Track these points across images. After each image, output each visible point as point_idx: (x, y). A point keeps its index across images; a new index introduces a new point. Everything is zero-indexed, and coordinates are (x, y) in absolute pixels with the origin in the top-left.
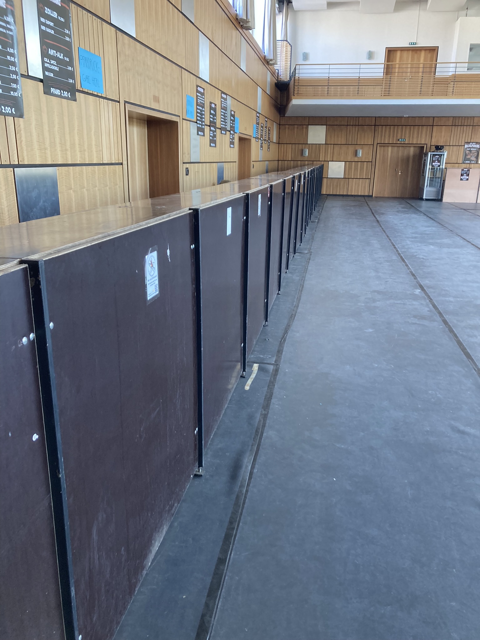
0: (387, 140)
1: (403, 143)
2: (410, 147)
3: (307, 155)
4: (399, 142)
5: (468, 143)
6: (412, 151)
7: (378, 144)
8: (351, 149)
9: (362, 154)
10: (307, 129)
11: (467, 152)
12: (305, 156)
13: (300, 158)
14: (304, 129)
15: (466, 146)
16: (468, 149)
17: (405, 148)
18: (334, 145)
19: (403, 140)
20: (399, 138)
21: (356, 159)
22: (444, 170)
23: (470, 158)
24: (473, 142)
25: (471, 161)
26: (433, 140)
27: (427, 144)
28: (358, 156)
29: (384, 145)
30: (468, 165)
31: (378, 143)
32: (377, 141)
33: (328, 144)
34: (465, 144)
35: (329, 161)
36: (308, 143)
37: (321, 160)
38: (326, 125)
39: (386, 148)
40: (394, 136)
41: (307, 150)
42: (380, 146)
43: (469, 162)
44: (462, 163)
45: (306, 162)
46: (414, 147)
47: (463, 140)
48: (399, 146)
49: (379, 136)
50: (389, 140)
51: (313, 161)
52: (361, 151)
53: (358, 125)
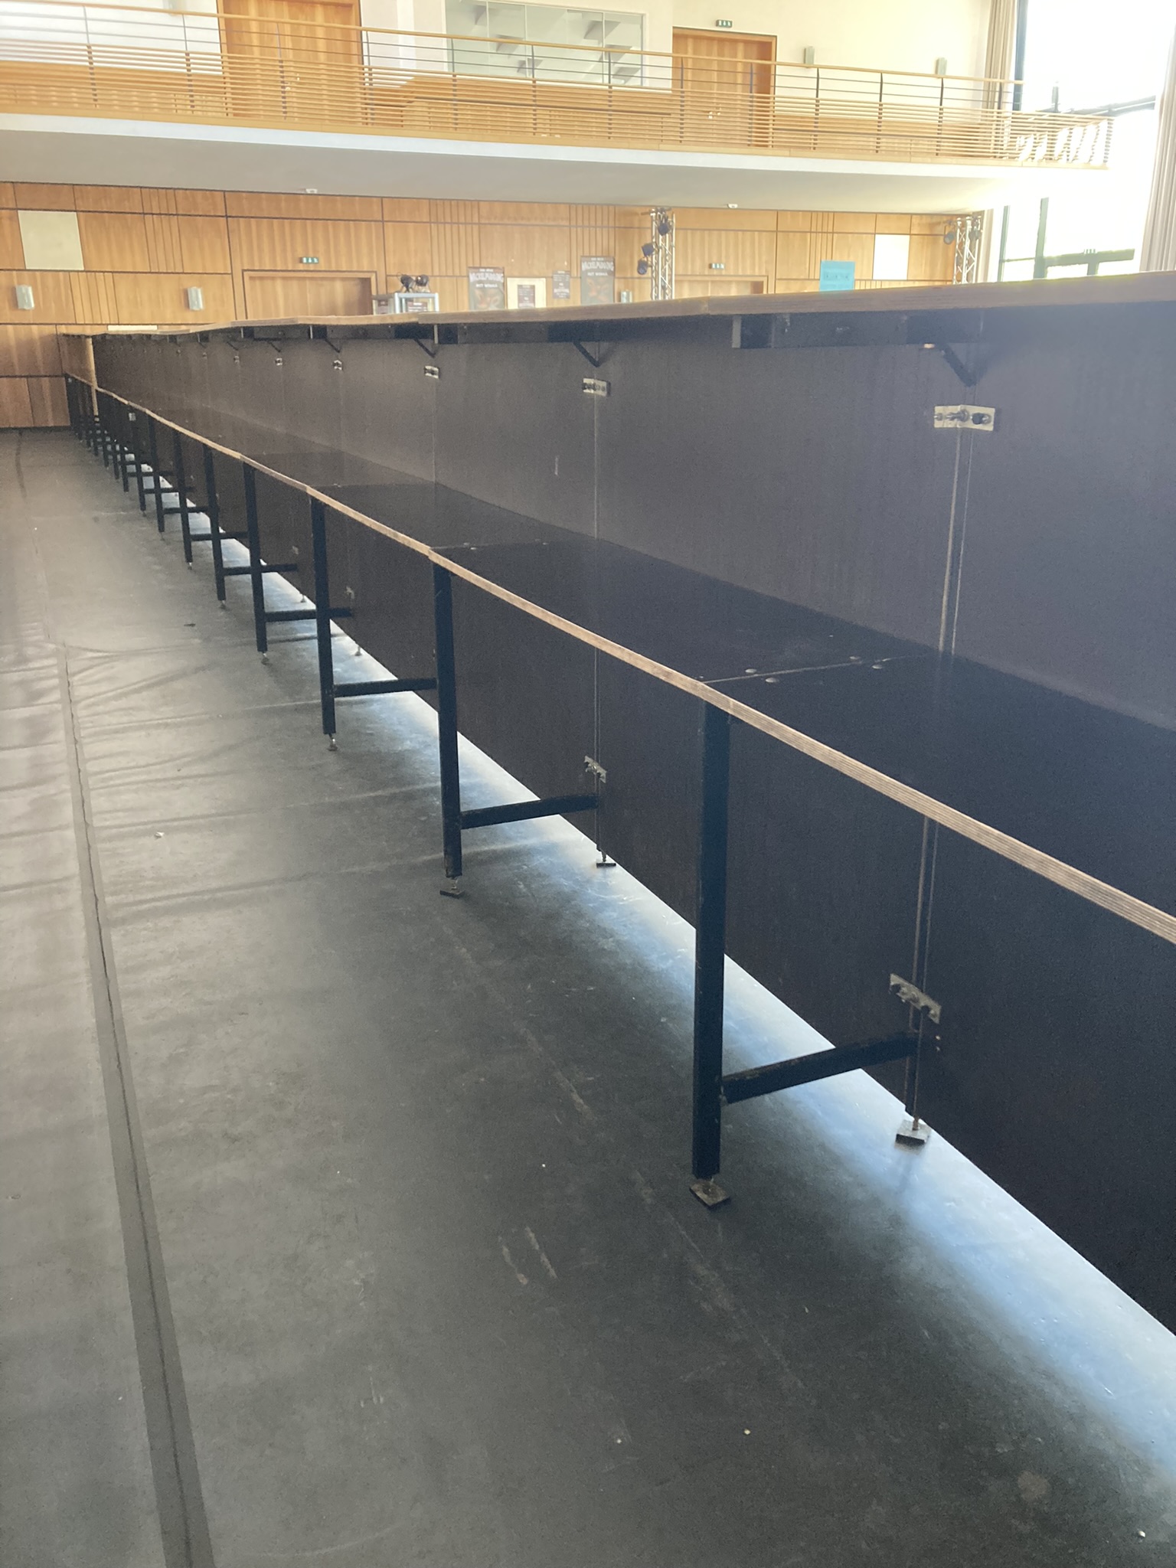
1: (312, 267)
2: (333, 279)
3: (33, 305)
4: (301, 267)
5: (475, 270)
6: (339, 288)
7: (245, 273)
8: (169, 285)
9: (205, 301)
10: (15, 220)
11: (478, 293)
12: (26, 307)
13: (9, 315)
14: (6, 223)
15: (473, 277)
16: (478, 285)
17: (320, 282)
18: (115, 275)
19: (312, 260)
20: (300, 256)
21: (189, 317)
24: (485, 268)
26: (391, 260)
27: (376, 272)
28: (195, 308)
29: (262, 275)
31: (246, 268)
32: (242, 263)
33: (95, 272)
34: (470, 271)
35: (108, 325)
36: (28, 267)
37: (80, 320)
39: (269, 283)
41: (30, 289)
42: (251, 278)
45: (35, 327)
47: (463, 260)
48: (304, 278)
49: (245, 248)
50: (273, 259)
51: (56, 324)
52: (199, 291)
53: (177, 215)
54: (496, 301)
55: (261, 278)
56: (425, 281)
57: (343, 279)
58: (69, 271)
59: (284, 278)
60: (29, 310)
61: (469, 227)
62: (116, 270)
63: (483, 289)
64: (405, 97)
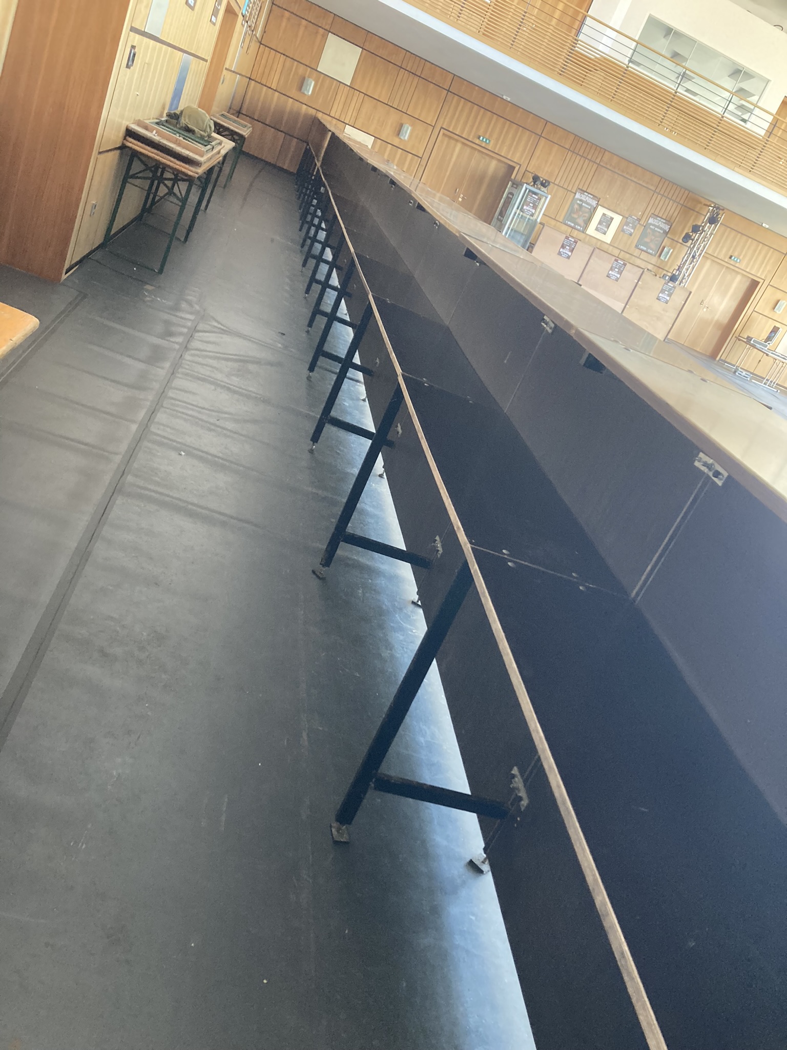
1: (483, 145)
2: (493, 158)
3: (310, 93)
4: (477, 141)
5: (582, 192)
6: (493, 166)
7: (442, 130)
8: (394, 117)
9: (410, 136)
10: (325, 38)
11: (576, 206)
12: (306, 93)
13: (293, 93)
14: (319, 37)
15: (578, 196)
16: (578, 202)
17: (484, 156)
18: (366, 96)
19: (486, 140)
20: (480, 134)
21: (396, 141)
22: (538, 226)
23: (576, 219)
24: (589, 193)
25: (576, 224)
26: (533, 162)
27: (520, 165)
28: (402, 138)
29: (451, 135)
30: (570, 229)
31: (444, 127)
32: (443, 124)
33: (355, 89)
34: (578, 190)
35: (347, 124)
36: (318, 69)
37: (332, 114)
39: (453, 142)
40: (472, 127)
41: (313, 83)
42: (444, 134)
43: (573, 225)
44: (561, 223)
45: (304, 107)
47: (577, 183)
48: (476, 149)
49: (449, 115)
50: (463, 130)
51: (318, 110)
52: (410, 128)
53: (420, 77)
54: (585, 216)
55: (450, 138)
56: (547, 184)
57: (499, 161)
58: (340, 82)
59: (464, 144)
60: (306, 95)
61: (591, 164)
62: (368, 94)
63: (581, 206)
64: (595, 65)
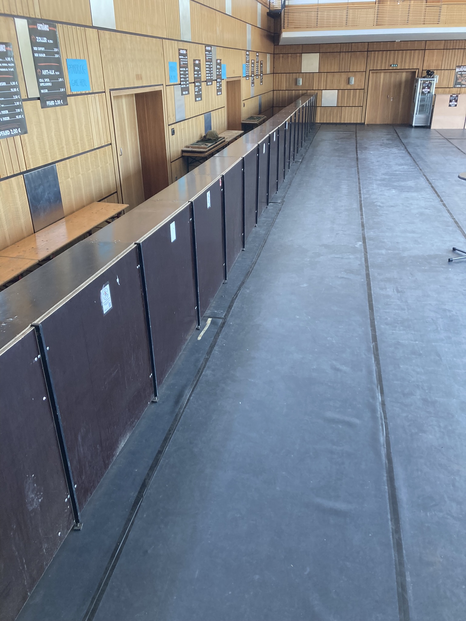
0: (379, 67)
1: (395, 68)
2: (403, 72)
3: (301, 84)
4: (391, 68)
5: (459, 67)
6: (404, 75)
7: (370, 71)
8: (344, 76)
9: (355, 81)
10: (301, 57)
11: (458, 76)
12: (299, 85)
13: (294, 87)
14: (298, 58)
15: (457, 70)
16: (459, 73)
17: (397, 73)
18: (328, 73)
19: (395, 65)
20: (391, 64)
21: (349, 87)
22: (434, 96)
23: (461, 82)
24: (464, 66)
25: (461, 85)
26: (425, 64)
27: (419, 69)
28: (351, 84)
29: (376, 71)
30: (459, 89)
31: (371, 69)
32: (370, 68)
33: (322, 72)
34: (457, 68)
35: (322, 90)
36: (302, 72)
37: (314, 89)
38: (320, 53)
39: (378, 74)
40: (386, 63)
41: (301, 79)
42: (372, 73)
43: (460, 86)
44: (453, 88)
45: (301, 91)
46: (407, 72)
47: (455, 62)
48: (392, 72)
49: (372, 62)
50: (381, 66)
51: (307, 90)
52: (353, 78)
53: (351, 52)
55: (376, 73)
58: (313, 73)
59: (384, 72)
63: (461, 75)
